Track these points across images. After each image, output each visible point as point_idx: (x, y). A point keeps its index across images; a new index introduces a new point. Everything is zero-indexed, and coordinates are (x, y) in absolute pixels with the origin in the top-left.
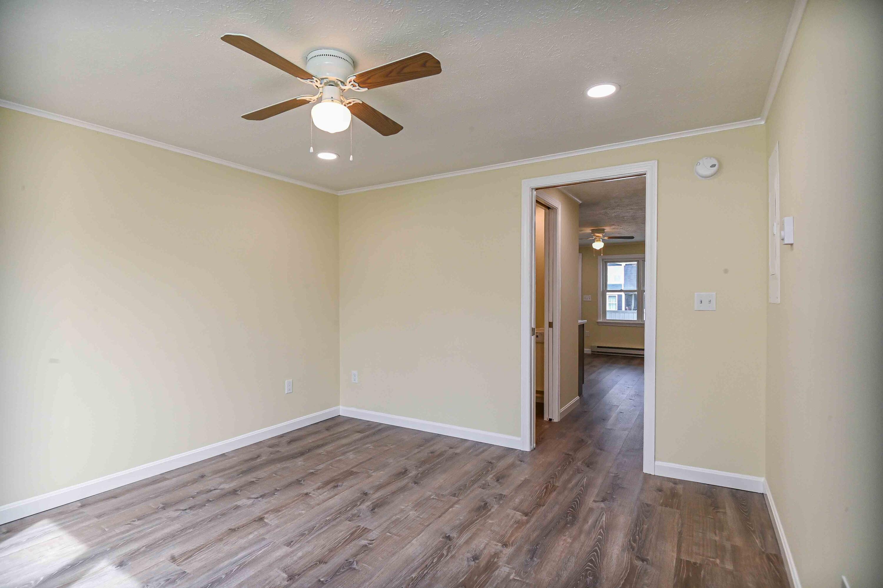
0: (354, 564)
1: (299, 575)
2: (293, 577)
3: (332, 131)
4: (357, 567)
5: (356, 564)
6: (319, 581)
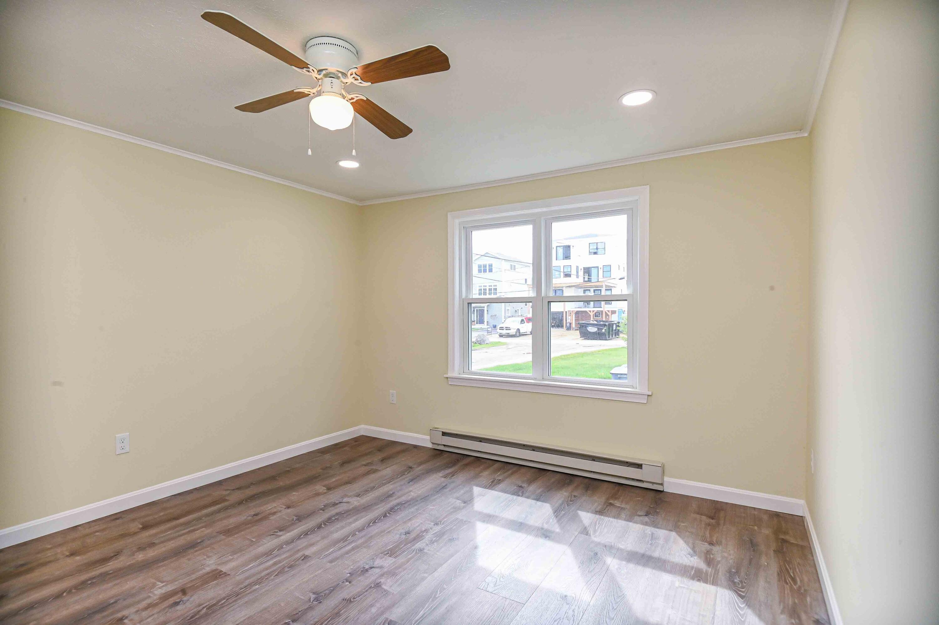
0: (313, 599)
1: (371, 587)
2: (376, 586)
3: (332, 128)
4: (311, 595)
5: (310, 598)
6: (350, 582)
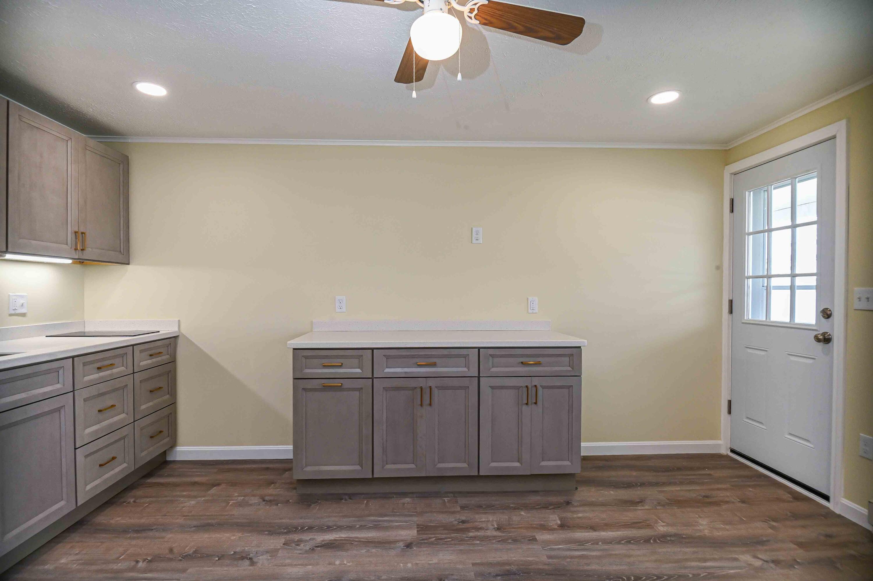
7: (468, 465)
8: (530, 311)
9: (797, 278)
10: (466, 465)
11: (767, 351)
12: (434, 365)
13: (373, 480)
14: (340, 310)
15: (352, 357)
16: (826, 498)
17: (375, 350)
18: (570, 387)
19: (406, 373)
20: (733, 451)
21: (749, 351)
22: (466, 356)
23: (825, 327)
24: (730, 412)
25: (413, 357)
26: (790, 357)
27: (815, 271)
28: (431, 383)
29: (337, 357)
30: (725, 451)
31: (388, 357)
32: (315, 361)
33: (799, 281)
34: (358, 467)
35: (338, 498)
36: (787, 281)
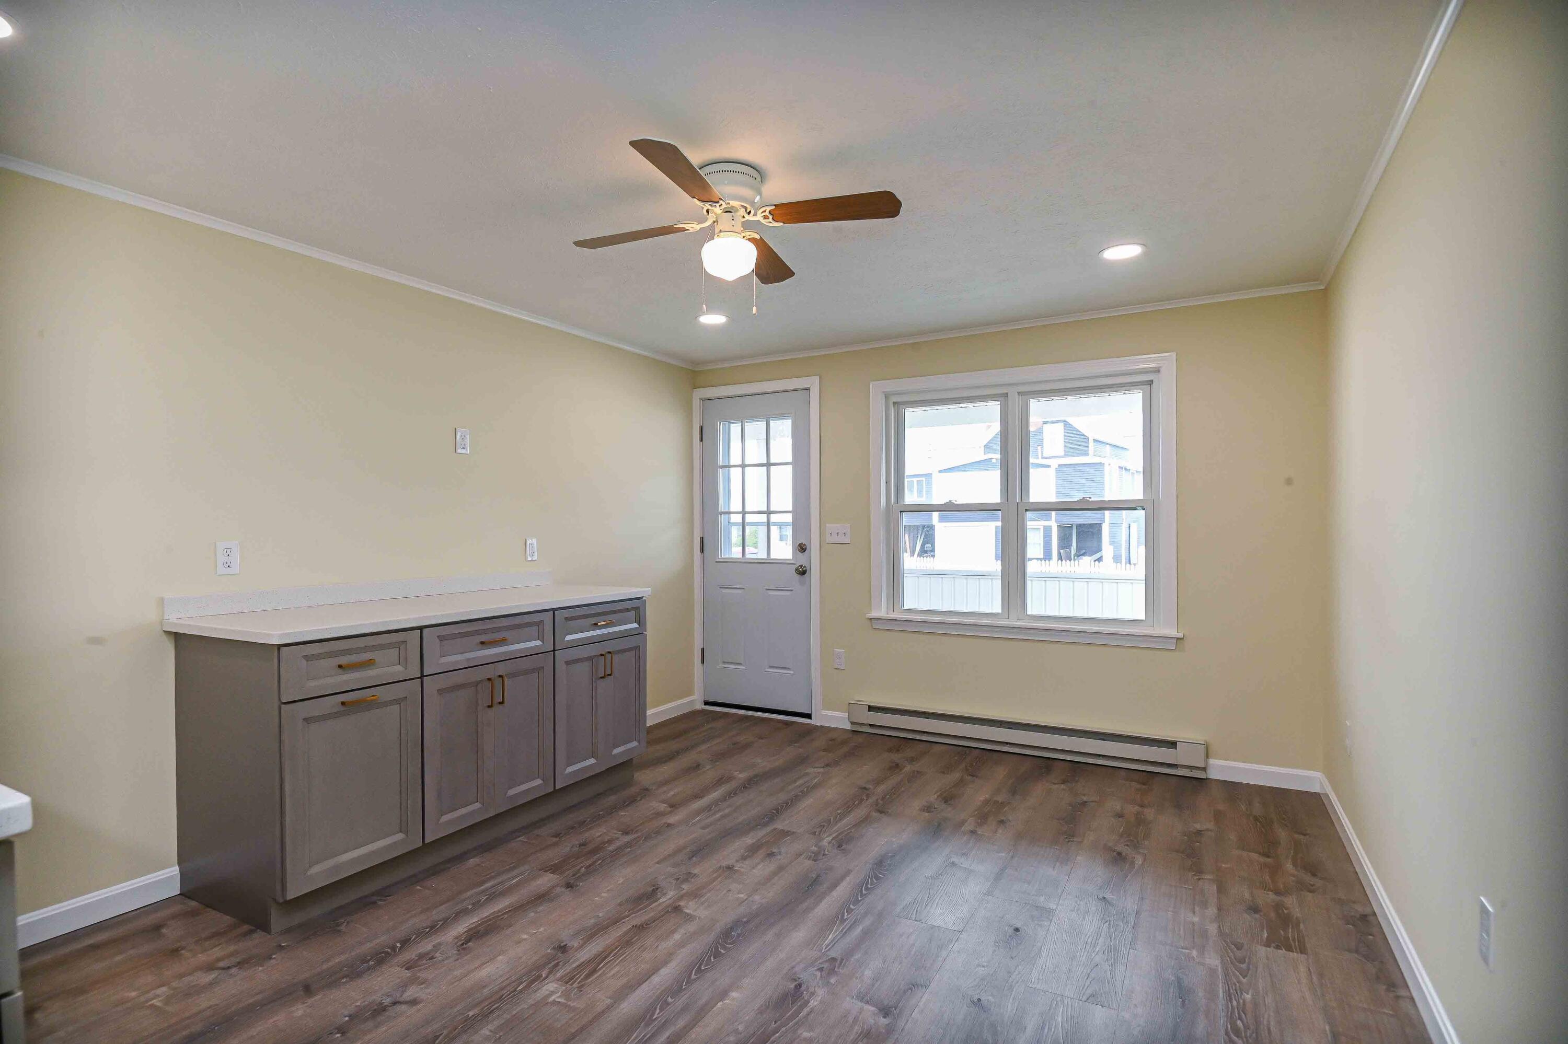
7: (543, 781)
8: (529, 559)
9: (772, 515)
10: (541, 781)
11: (744, 588)
12: (503, 642)
13: (427, 848)
14: (229, 571)
15: (390, 646)
16: (808, 716)
17: (425, 630)
18: (636, 648)
19: (468, 660)
20: (706, 703)
21: (724, 591)
22: (539, 624)
23: (802, 560)
24: (703, 662)
25: (477, 633)
26: (768, 591)
27: (790, 509)
28: (501, 669)
29: (366, 649)
30: (700, 706)
31: (442, 638)
32: (324, 663)
33: (774, 518)
34: (400, 836)
35: (366, 904)
36: (763, 518)
